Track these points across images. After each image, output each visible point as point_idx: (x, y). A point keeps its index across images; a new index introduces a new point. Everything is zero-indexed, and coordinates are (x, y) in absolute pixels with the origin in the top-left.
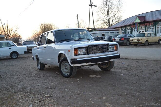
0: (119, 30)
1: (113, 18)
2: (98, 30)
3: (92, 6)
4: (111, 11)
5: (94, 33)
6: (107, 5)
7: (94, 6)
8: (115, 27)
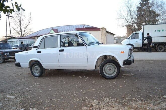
0: (35, 39)
1: (25, 29)
2: (18, 38)
3: (9, 16)
4: (22, 23)
5: (13, 41)
6: (20, 18)
7: (11, 17)
8: (31, 36)
